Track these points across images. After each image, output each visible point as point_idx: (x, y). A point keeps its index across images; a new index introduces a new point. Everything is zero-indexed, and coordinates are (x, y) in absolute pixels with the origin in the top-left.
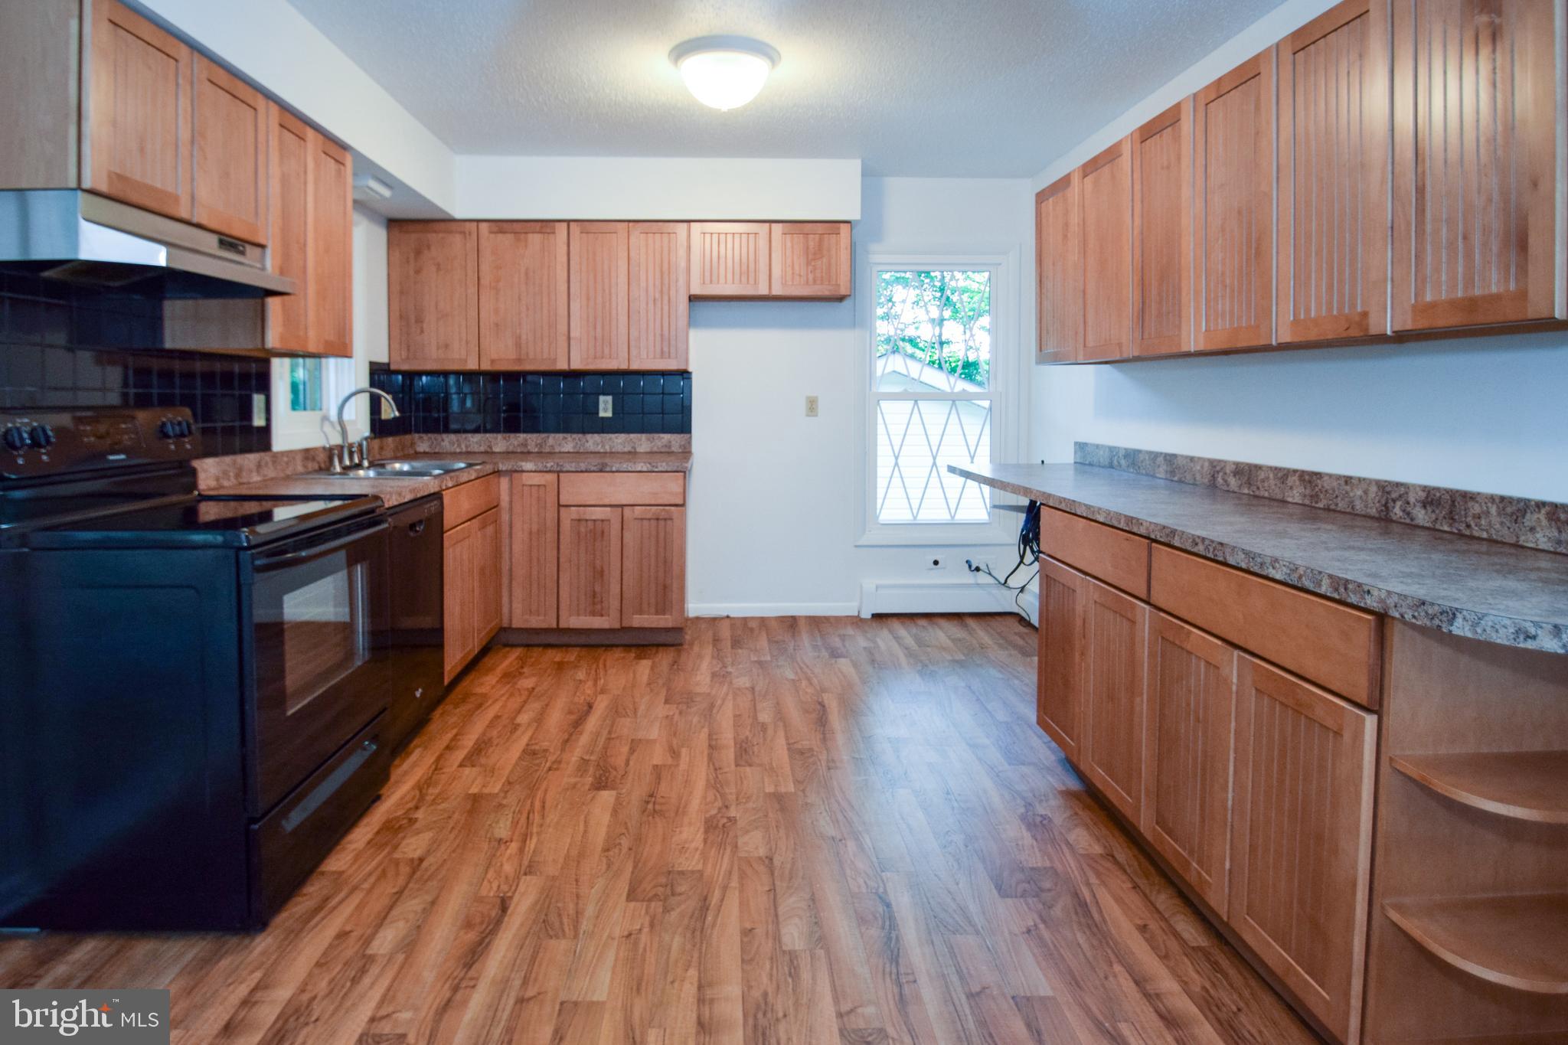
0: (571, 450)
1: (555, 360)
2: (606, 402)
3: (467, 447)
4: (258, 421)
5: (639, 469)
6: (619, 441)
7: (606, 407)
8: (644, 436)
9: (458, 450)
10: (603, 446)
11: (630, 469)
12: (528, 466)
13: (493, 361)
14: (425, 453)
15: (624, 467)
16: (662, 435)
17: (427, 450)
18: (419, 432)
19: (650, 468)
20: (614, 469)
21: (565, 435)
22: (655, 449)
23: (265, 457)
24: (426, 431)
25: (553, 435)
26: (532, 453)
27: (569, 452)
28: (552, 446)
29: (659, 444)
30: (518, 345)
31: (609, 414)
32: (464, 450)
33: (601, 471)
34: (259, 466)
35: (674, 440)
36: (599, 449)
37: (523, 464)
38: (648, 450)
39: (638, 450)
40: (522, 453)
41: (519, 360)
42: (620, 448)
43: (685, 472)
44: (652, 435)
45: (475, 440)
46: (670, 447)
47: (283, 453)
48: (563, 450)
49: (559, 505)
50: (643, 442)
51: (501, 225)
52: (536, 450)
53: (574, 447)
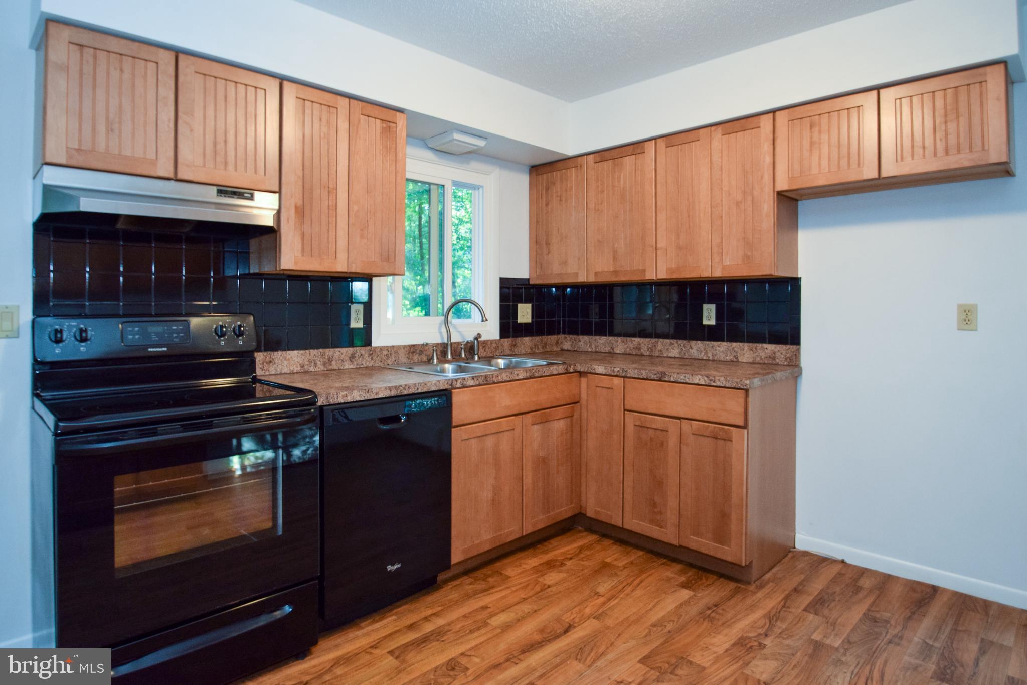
0: (677, 356)
1: (644, 271)
2: (709, 310)
3: (596, 347)
4: (356, 323)
5: (696, 382)
6: (721, 349)
7: (709, 315)
8: (746, 346)
9: (590, 350)
10: (706, 353)
11: (688, 381)
12: (600, 369)
13: (596, 274)
14: (568, 350)
15: (682, 378)
16: (765, 346)
17: (569, 348)
18: (564, 333)
19: (707, 382)
20: (672, 379)
21: (672, 341)
22: (758, 359)
23: (363, 351)
24: (570, 333)
25: (661, 340)
26: (644, 355)
27: (675, 358)
28: (661, 351)
29: (763, 355)
30: (615, 258)
31: (713, 322)
32: (594, 350)
33: (660, 380)
34: (352, 357)
35: (780, 351)
36: (702, 356)
37: (596, 367)
38: (751, 360)
39: (740, 360)
40: (636, 355)
41: (615, 272)
42: (722, 357)
43: (747, 391)
44: (755, 345)
45: (601, 342)
46: (774, 359)
47: (381, 349)
48: (671, 355)
49: (625, 410)
50: (745, 352)
51: (604, 155)
52: (648, 353)
53: (680, 353)
